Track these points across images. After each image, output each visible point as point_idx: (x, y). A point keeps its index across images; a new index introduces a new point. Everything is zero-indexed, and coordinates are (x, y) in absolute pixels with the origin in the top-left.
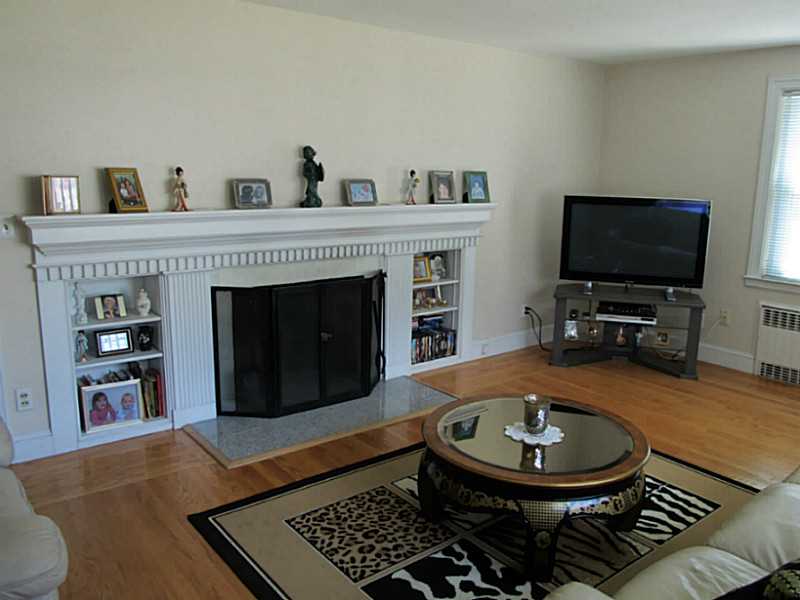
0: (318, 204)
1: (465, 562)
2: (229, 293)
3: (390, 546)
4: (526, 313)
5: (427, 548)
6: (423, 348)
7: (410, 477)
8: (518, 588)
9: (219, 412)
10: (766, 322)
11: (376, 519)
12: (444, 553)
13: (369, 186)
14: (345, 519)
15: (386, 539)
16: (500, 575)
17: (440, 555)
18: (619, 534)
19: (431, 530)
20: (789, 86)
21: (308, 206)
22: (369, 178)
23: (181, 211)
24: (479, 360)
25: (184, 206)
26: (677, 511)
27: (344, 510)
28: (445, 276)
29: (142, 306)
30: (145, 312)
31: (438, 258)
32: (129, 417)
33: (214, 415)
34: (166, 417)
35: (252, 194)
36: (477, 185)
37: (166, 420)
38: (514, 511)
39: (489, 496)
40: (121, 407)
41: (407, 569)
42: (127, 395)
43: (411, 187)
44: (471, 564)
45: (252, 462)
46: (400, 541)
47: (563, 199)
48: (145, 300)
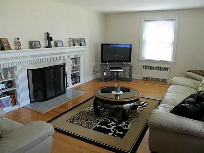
0: (51, 47)
1: (109, 121)
2: (31, 71)
3: (93, 121)
4: (93, 71)
5: (100, 120)
6: (73, 81)
7: (87, 108)
8: (123, 123)
9: (31, 102)
10: (144, 68)
11: (86, 117)
12: (104, 120)
13: (61, 42)
14: (79, 118)
15: (90, 120)
16: (118, 122)
17: (104, 121)
18: (135, 111)
19: (99, 117)
20: (145, 20)
21: (49, 47)
22: (61, 40)
23: (20, 49)
24: (85, 83)
25: (20, 48)
26: (142, 105)
27: (77, 117)
28: (76, 64)
29: (9, 76)
30: (10, 77)
31: (74, 59)
32: (8, 106)
33: (30, 103)
34: (18, 105)
35: (36, 45)
36: (83, 41)
37: (17, 106)
38: (121, 107)
39: (115, 105)
40: (6, 104)
41: (99, 124)
42: (7, 100)
43: (70, 42)
44: (111, 121)
45: (48, 111)
46: (94, 120)
47: (101, 45)
48: (9, 74)
